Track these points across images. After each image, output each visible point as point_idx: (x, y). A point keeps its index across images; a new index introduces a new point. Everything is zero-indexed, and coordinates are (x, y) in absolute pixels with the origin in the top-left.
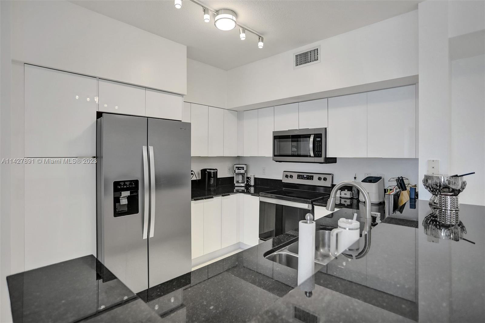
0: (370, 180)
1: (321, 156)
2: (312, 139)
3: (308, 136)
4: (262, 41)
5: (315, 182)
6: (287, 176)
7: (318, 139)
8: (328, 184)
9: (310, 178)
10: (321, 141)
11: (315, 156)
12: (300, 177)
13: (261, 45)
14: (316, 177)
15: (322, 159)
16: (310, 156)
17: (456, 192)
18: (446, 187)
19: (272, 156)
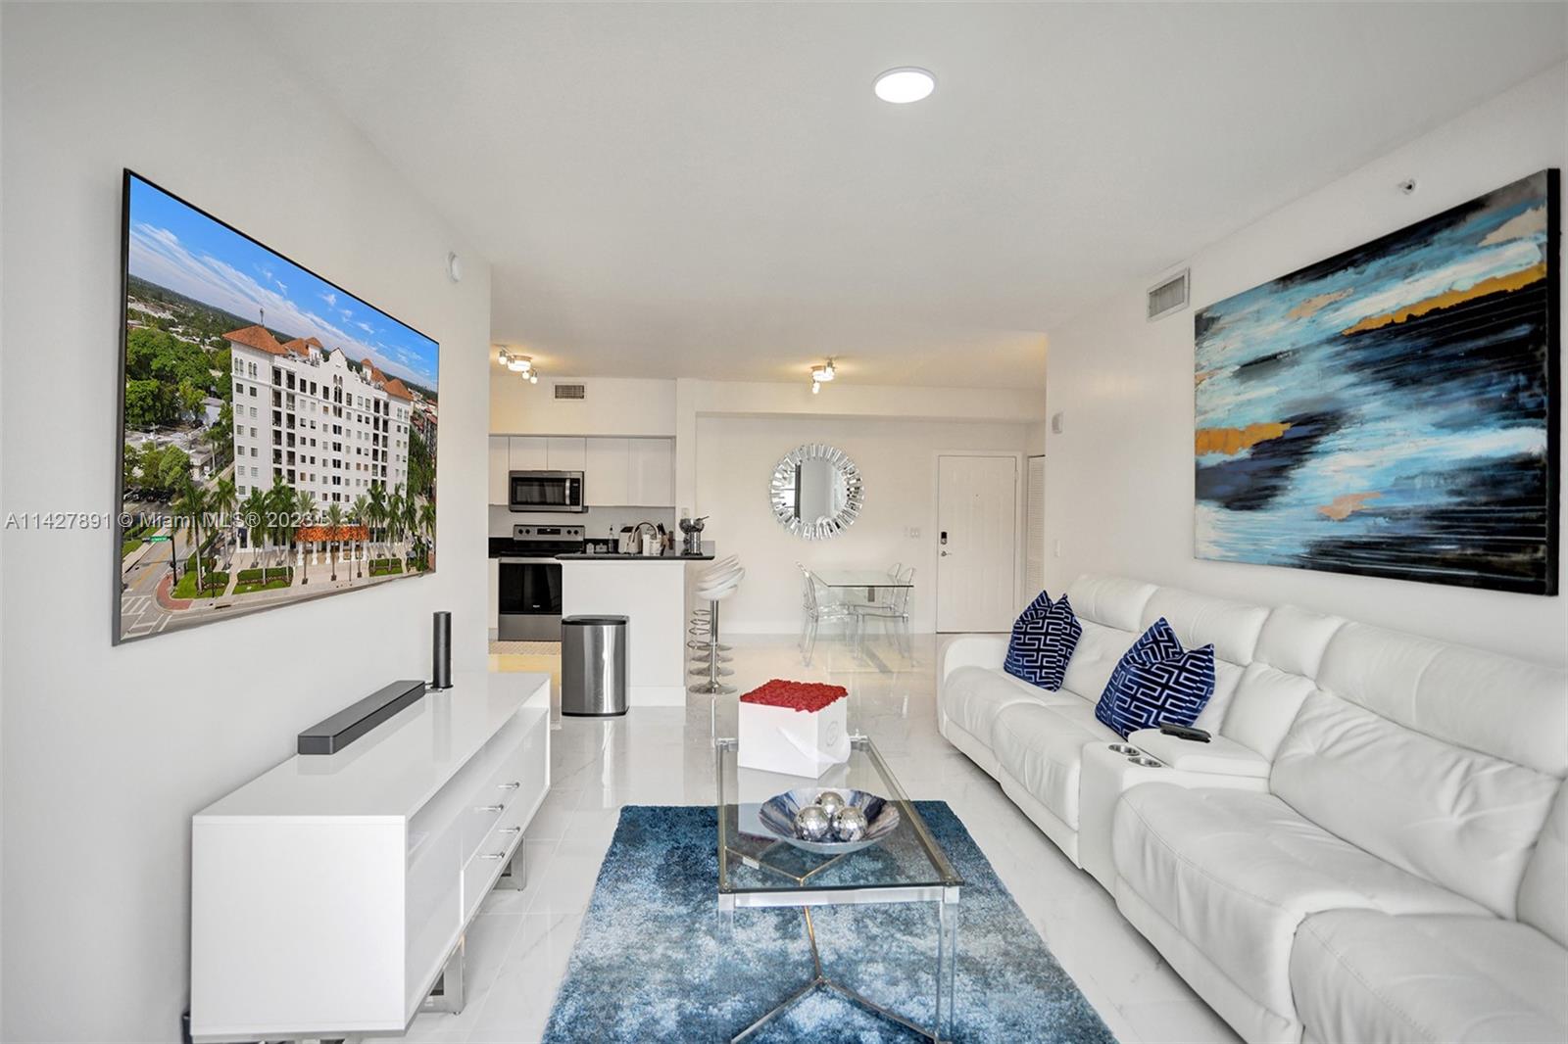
0: (627, 530)
1: (578, 505)
2: (568, 484)
3: (564, 480)
4: (536, 376)
5: (563, 537)
6: (521, 532)
7: (576, 485)
8: (580, 538)
9: (556, 531)
10: (579, 487)
11: (571, 504)
12: (542, 531)
13: (534, 380)
14: (564, 531)
15: (579, 509)
16: (564, 504)
17: (699, 530)
18: (694, 527)
19: (507, 503)
